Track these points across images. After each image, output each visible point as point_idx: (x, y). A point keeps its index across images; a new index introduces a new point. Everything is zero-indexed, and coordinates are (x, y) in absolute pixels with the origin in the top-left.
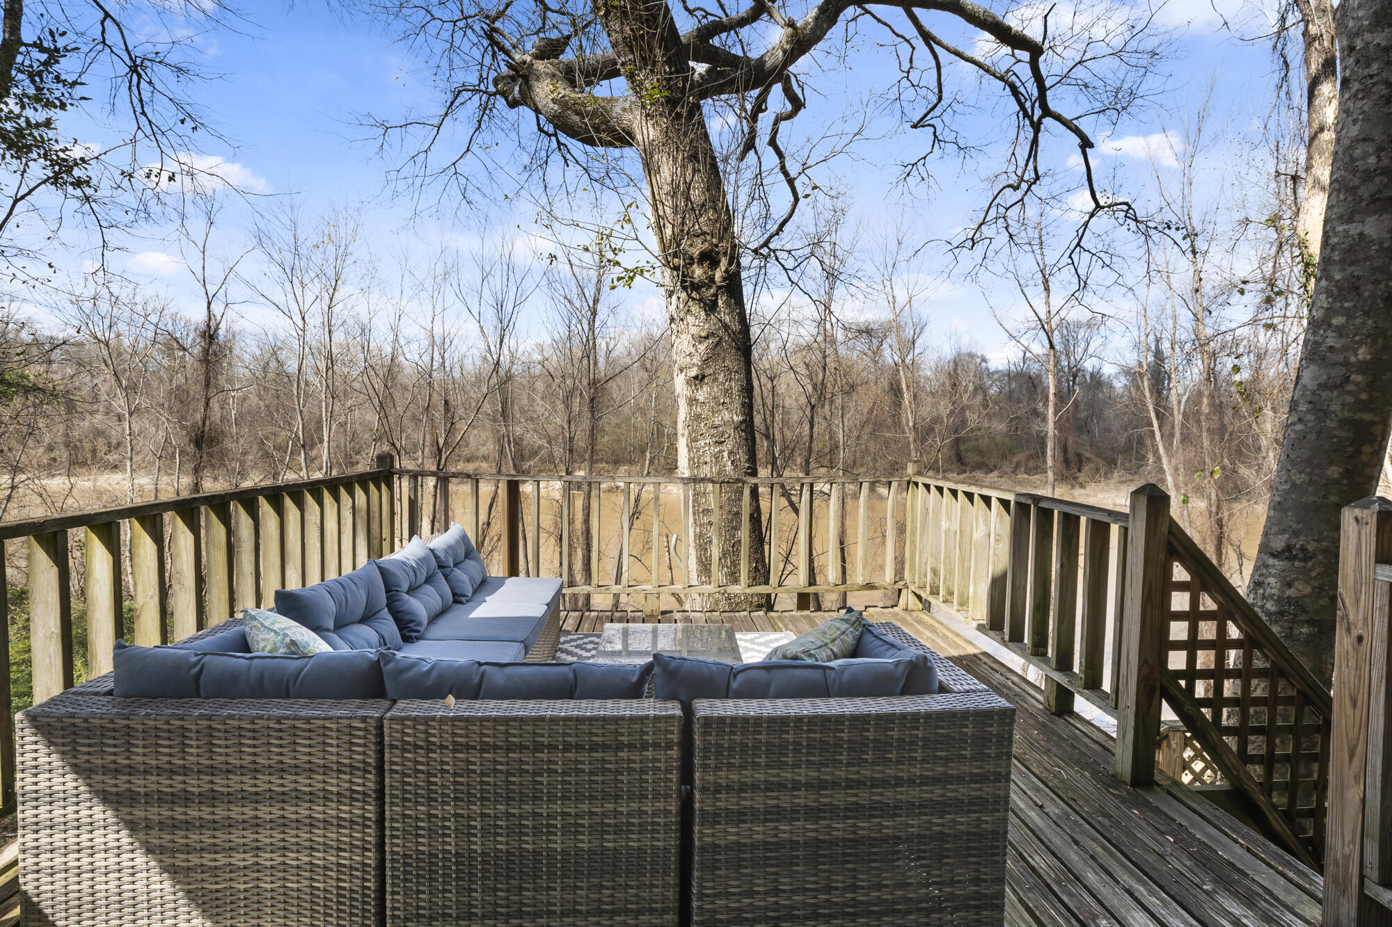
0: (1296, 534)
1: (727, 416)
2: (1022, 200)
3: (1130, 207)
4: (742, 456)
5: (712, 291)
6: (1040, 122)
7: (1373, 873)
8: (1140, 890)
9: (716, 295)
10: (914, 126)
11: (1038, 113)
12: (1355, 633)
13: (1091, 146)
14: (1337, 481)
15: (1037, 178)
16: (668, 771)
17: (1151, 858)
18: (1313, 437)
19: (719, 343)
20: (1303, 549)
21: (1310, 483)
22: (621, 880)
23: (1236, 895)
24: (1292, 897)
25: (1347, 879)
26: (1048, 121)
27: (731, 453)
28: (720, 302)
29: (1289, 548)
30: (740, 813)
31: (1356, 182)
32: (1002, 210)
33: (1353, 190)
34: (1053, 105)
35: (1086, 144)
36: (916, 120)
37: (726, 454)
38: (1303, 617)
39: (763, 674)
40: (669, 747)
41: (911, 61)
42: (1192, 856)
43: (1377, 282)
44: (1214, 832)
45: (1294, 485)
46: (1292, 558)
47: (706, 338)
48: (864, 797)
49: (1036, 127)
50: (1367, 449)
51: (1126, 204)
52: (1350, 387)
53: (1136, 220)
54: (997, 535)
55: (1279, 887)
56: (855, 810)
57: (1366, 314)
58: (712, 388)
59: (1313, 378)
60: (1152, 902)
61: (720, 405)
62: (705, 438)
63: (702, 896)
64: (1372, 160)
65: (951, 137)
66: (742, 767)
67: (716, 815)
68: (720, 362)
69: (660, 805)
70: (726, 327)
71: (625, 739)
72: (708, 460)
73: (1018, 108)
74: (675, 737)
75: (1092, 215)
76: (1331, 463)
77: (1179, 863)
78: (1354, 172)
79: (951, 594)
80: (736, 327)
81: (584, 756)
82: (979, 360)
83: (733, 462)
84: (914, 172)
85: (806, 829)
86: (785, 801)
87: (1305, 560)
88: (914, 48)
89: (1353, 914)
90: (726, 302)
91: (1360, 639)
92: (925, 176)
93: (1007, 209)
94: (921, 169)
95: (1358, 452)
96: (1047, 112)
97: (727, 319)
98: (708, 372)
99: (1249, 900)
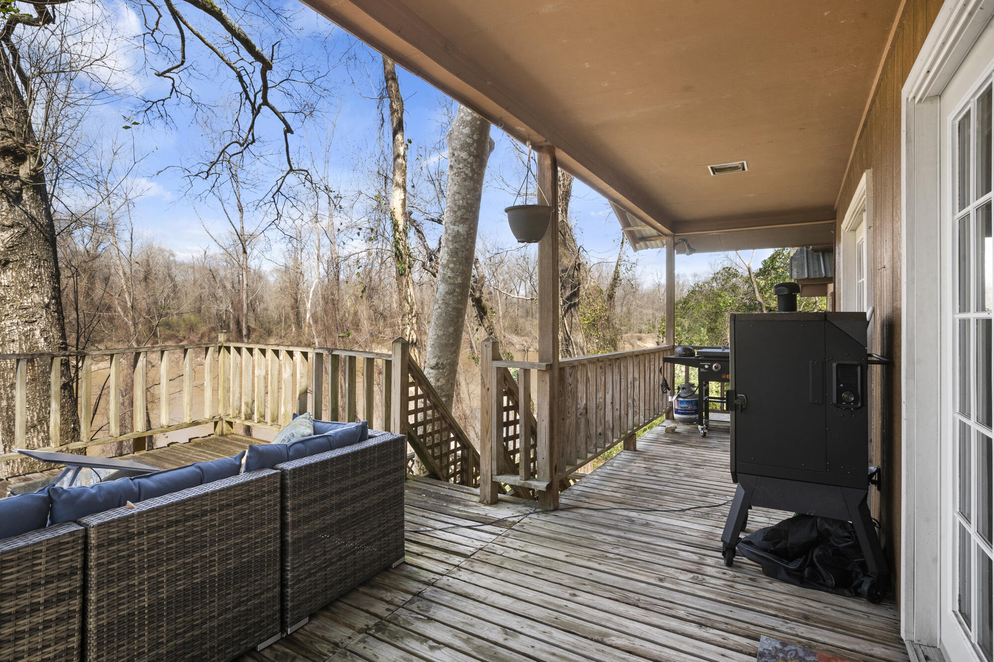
0: (439, 358)
1: (37, 298)
2: (242, 152)
3: (308, 174)
4: (55, 333)
5: (17, 184)
6: (260, 107)
7: (495, 472)
8: (426, 514)
9: (21, 190)
10: (159, 75)
11: (259, 101)
12: (486, 388)
13: (292, 133)
14: (452, 334)
15: (254, 141)
16: (275, 505)
17: (423, 504)
18: (444, 315)
19: (26, 233)
20: (442, 364)
21: (444, 335)
22: (252, 579)
23: (454, 503)
24: (468, 497)
25: (487, 478)
26: (265, 109)
27: (43, 331)
28: (25, 196)
29: (437, 364)
30: (310, 516)
31: (456, 209)
32: (228, 157)
33: (455, 212)
34: (270, 99)
35: (288, 130)
36: (161, 71)
37: (37, 333)
38: (443, 394)
39: (301, 445)
40: (275, 491)
41: (157, 23)
42: (434, 498)
43: (463, 251)
44: (436, 487)
45: (438, 336)
46: (439, 369)
47: (11, 227)
48: (358, 491)
49: (256, 111)
50: (460, 320)
51: (307, 171)
52: (455, 294)
53: (312, 183)
54: (301, 374)
55: (463, 496)
56: (354, 499)
57: (460, 264)
58: (18, 273)
59: (443, 289)
60: (431, 516)
61: (25, 289)
62: (11, 318)
63: (293, 569)
64: (461, 202)
65: (187, 92)
66: (300, 495)
67: (299, 521)
68: (27, 250)
69: (271, 526)
70: (32, 219)
71: (265, 489)
72: (16, 338)
73: (241, 90)
74: (278, 485)
75: (288, 173)
76: (450, 326)
77: (432, 502)
78: (455, 205)
79: (263, 416)
80: (43, 220)
81: (231, 511)
82: (168, 254)
83: (46, 339)
84: (154, 108)
85: (337, 515)
86: (328, 503)
87: (443, 369)
88: (160, 16)
89: (490, 490)
90: (32, 197)
91: (488, 389)
92: (163, 113)
93: (231, 156)
94: (161, 108)
95: (458, 321)
96: (265, 102)
97: (34, 212)
98: (12, 258)
99: (458, 503)
